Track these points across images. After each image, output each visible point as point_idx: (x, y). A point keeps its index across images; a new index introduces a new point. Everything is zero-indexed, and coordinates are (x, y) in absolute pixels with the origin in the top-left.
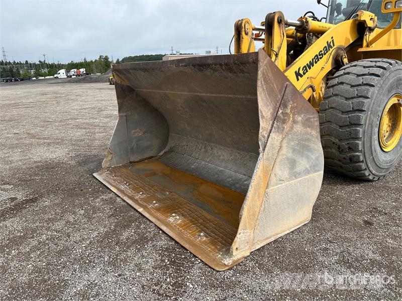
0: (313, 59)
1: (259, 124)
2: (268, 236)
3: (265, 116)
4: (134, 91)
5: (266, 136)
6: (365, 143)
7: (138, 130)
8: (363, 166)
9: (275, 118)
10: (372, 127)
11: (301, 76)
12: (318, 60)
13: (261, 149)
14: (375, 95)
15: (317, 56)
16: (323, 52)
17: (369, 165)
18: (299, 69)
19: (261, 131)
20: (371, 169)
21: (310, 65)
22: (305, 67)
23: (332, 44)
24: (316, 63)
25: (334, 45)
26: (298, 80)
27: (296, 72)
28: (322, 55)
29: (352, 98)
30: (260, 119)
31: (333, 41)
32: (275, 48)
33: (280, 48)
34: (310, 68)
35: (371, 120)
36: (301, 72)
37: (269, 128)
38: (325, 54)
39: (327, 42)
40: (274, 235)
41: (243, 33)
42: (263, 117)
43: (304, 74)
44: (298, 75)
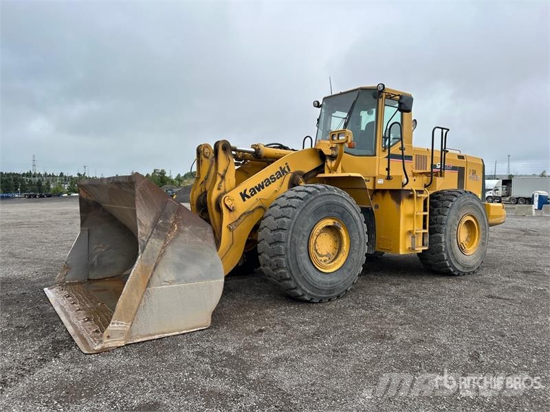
0: (262, 183)
1: (137, 230)
2: (151, 333)
3: (144, 224)
4: (101, 206)
5: (146, 240)
6: (290, 260)
7: (101, 245)
8: (292, 285)
9: (155, 225)
10: (295, 245)
11: (248, 197)
12: (270, 183)
13: (140, 251)
14: (296, 216)
15: (267, 179)
16: (275, 176)
17: (300, 283)
18: (245, 191)
19: (139, 236)
20: (303, 287)
21: (260, 187)
22: (253, 189)
23: (286, 169)
24: (267, 186)
25: (289, 170)
26: (244, 200)
27: (241, 193)
28: (274, 178)
29: (278, 218)
30: (139, 226)
31: (288, 167)
32: (221, 171)
33: (225, 171)
34: (259, 190)
35: (293, 239)
36: (248, 193)
37: (149, 235)
38: (278, 178)
39: (281, 168)
40: (158, 334)
41: (203, 156)
42: (141, 224)
43: (252, 195)
44: (244, 196)
